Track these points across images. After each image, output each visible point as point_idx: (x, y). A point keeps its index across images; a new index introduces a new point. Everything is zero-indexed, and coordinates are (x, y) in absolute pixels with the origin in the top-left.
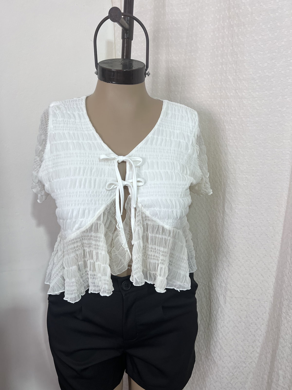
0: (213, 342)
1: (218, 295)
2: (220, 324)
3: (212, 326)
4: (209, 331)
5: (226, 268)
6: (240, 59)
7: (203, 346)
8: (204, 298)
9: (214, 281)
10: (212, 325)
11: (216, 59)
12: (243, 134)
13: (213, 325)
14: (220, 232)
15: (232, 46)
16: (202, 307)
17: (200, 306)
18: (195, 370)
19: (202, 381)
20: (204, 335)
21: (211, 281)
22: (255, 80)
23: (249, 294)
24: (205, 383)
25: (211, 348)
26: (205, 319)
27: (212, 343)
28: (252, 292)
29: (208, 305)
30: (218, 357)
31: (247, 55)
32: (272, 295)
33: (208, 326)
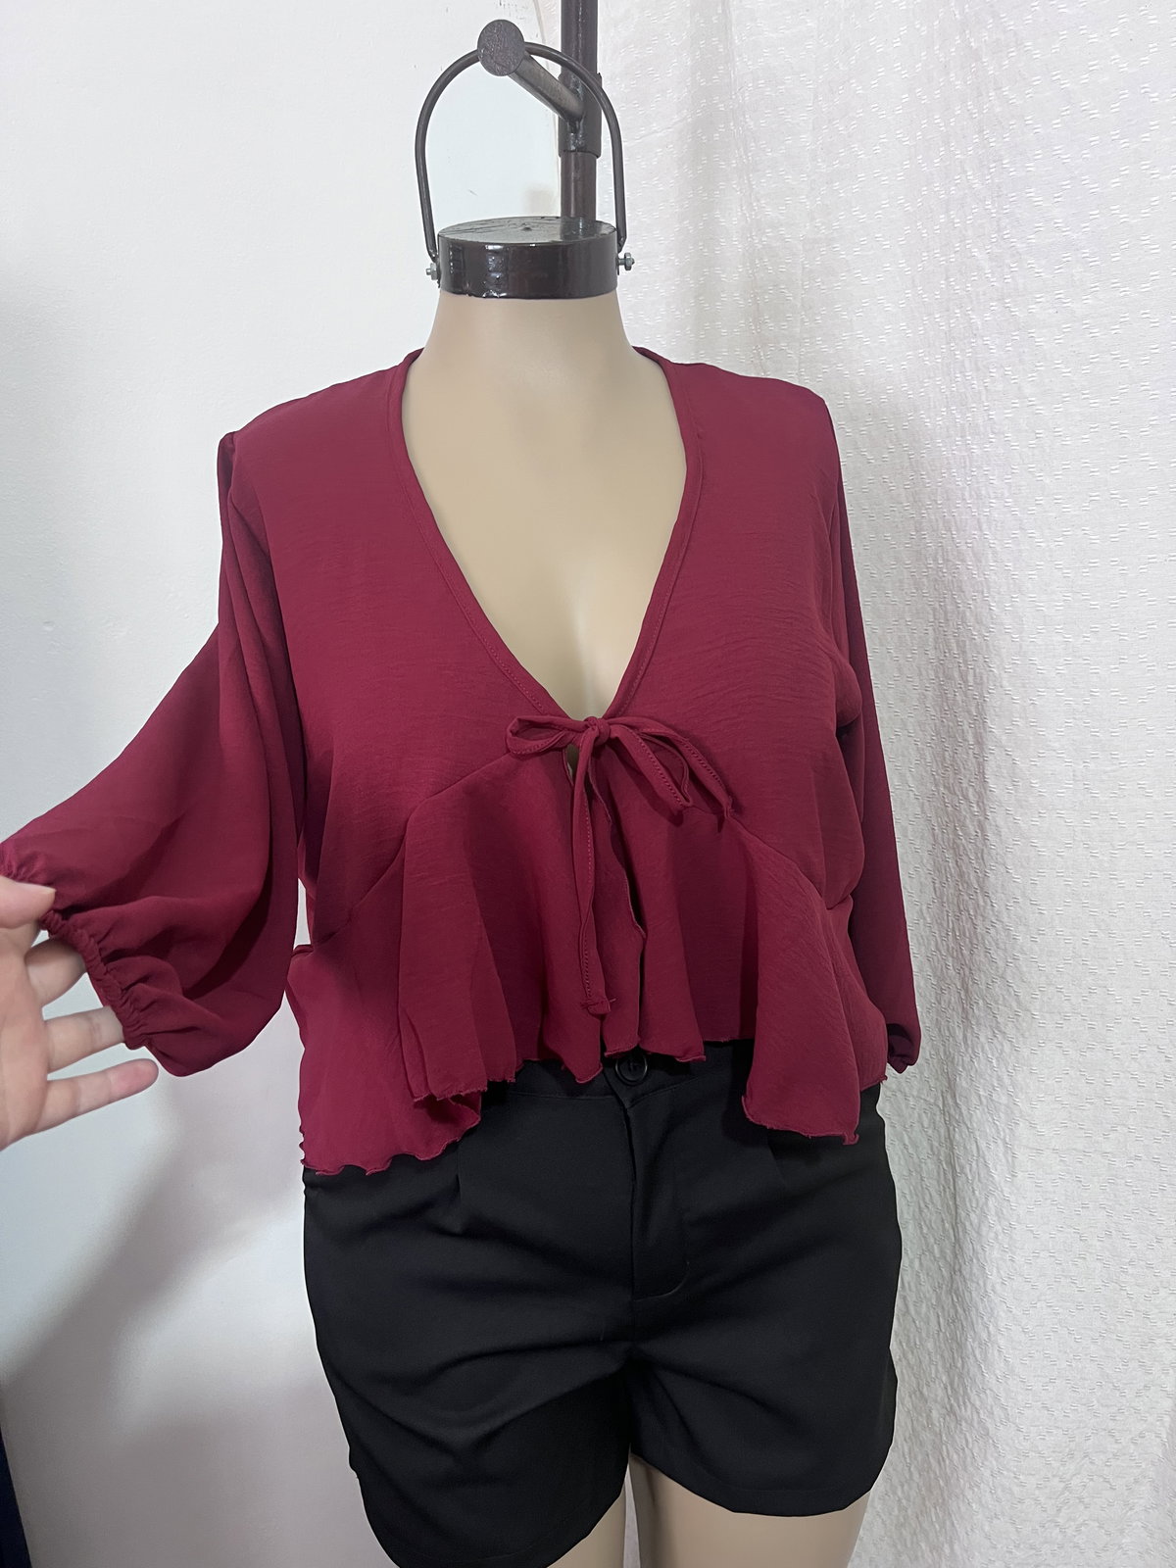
0: (976, 1345)
4: (955, 1298)
5: (1007, 1025)
6: (1011, 174)
9: (964, 1084)
12: (1042, 471)
14: (975, 882)
15: (981, 132)
16: (924, 1199)
21: (951, 1088)
23: (1112, 1136)
25: (968, 1373)
27: (970, 1349)
30: (996, 1411)
31: (1039, 154)
33: (951, 1276)
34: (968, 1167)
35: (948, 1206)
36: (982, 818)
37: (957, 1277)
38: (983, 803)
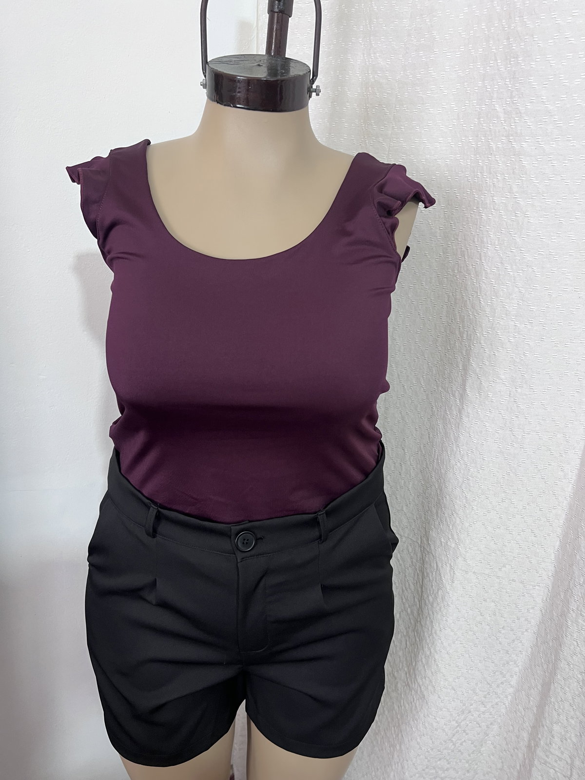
0: (423, 657)
1: (440, 565)
2: (439, 623)
3: (423, 625)
4: (416, 634)
5: (459, 510)
6: (522, 67)
7: (403, 663)
8: (410, 568)
9: (434, 535)
10: (422, 623)
11: (472, 67)
12: (516, 234)
13: (426, 624)
14: (453, 438)
15: (508, 39)
16: (405, 585)
17: (402, 584)
18: (383, 709)
19: (395, 731)
20: (406, 641)
21: (426, 535)
22: (552, 116)
23: (503, 569)
24: (400, 735)
25: (418, 668)
26: (409, 610)
27: (420, 657)
28: (509, 565)
29: (417, 583)
30: (430, 688)
31: (538, 58)
32: (550, 574)
33: (415, 623)
34: (431, 574)
35: (418, 591)
36: (461, 407)
37: (418, 624)
38: (462, 400)
